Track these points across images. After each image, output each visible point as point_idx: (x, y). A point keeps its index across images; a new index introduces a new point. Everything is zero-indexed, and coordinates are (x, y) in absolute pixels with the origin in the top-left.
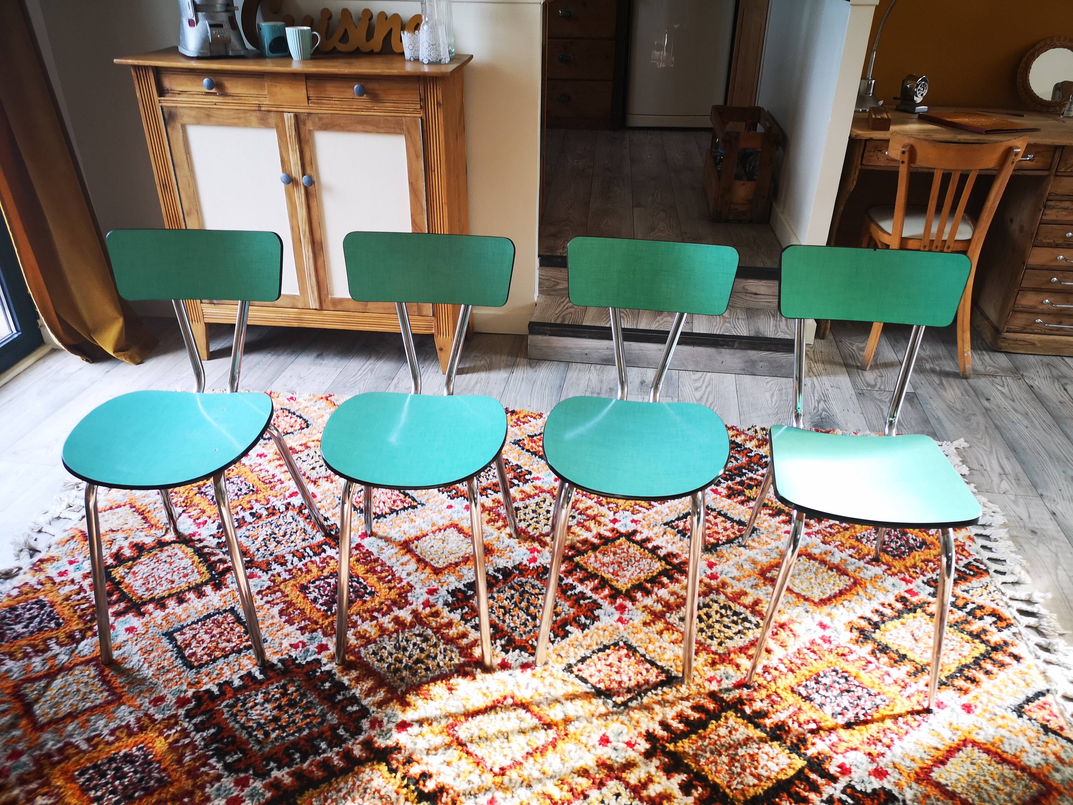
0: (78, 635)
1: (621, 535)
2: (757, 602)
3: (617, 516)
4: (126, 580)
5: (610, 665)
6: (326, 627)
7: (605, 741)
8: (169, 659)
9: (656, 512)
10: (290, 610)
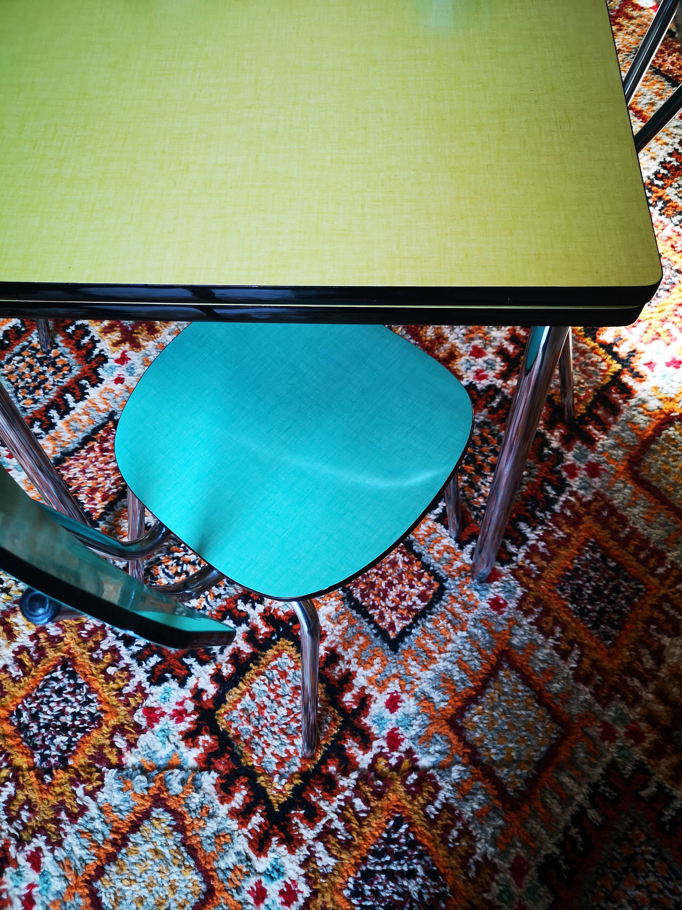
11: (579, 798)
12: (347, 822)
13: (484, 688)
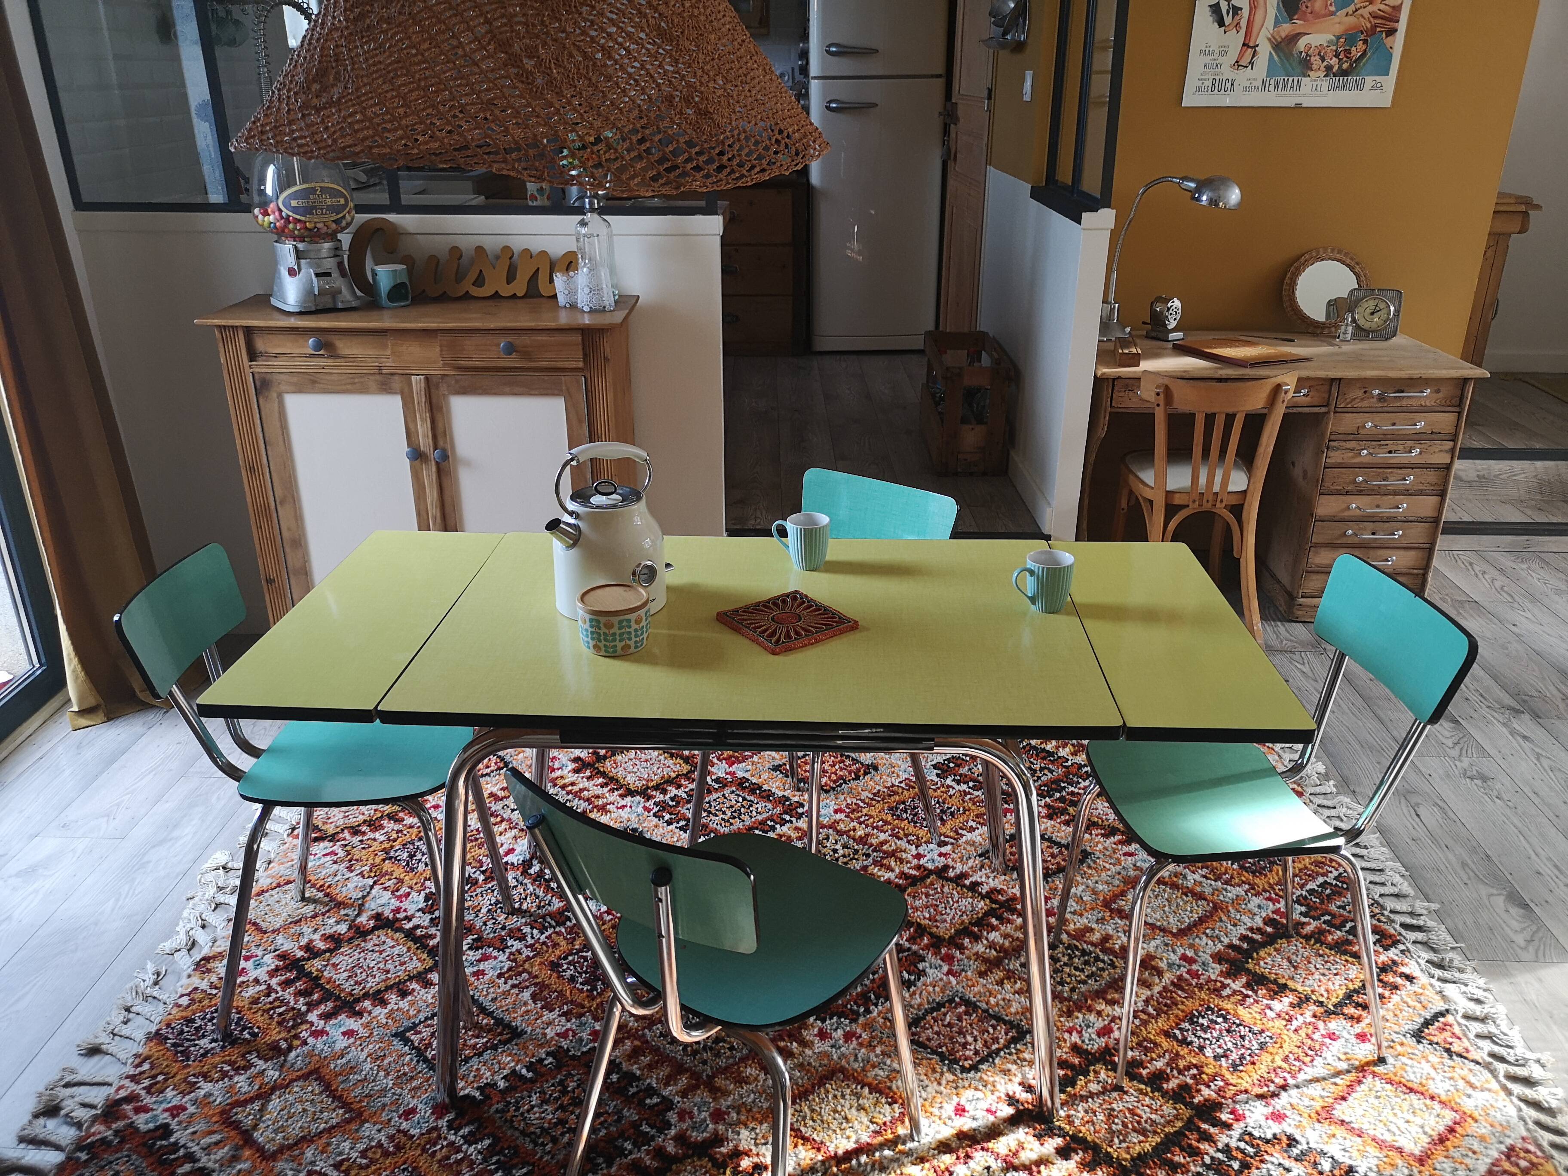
0: (284, 1045)
1: (930, 872)
2: (1106, 938)
3: (921, 850)
4: (325, 973)
5: (950, 1025)
6: (596, 1009)
7: (960, 1110)
8: (408, 1065)
9: (967, 842)
10: (545, 993)
11: (205, 1159)
12: (271, 1003)
13: (334, 1097)
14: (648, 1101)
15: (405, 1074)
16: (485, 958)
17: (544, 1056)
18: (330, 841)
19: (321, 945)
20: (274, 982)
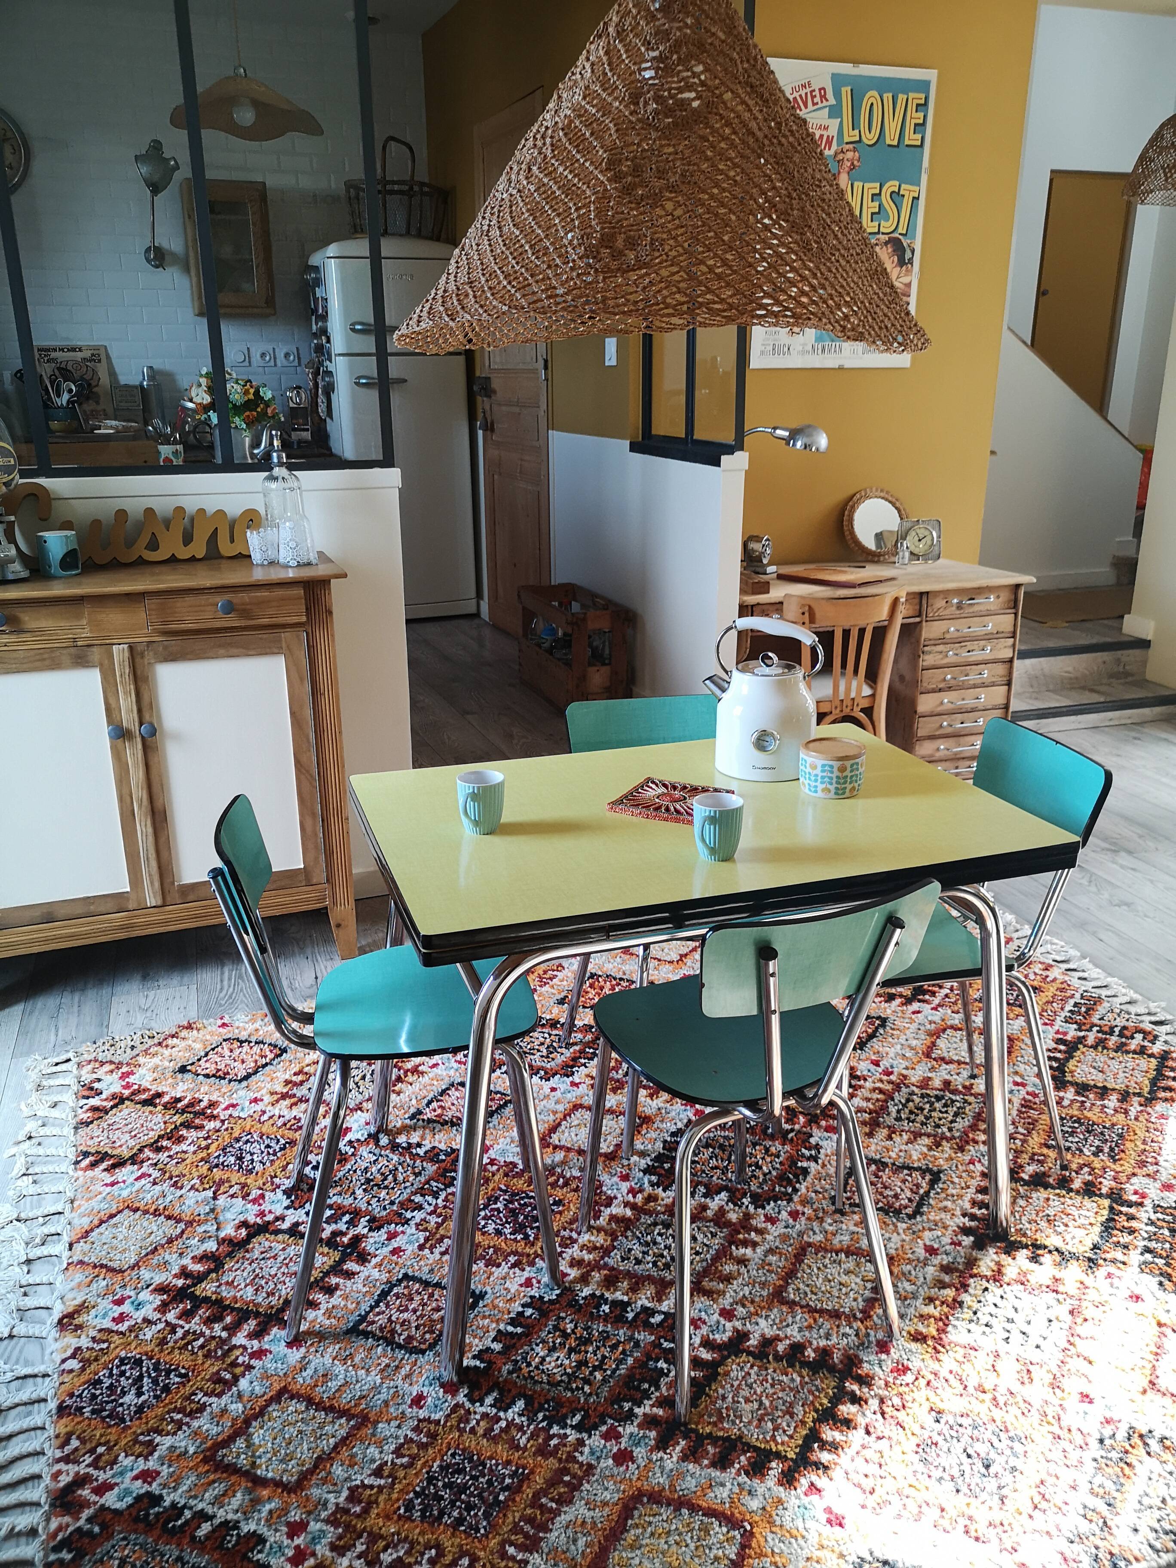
0: (226, 1376)
2: (947, 1083)
4: (225, 1294)
7: (931, 1250)
8: (385, 1355)
11: (221, 1513)
12: (182, 1339)
13: (324, 1409)
14: (652, 1320)
15: (388, 1366)
16: (392, 1236)
17: (520, 1309)
18: (133, 1164)
19: (199, 1268)
20: (171, 1316)
